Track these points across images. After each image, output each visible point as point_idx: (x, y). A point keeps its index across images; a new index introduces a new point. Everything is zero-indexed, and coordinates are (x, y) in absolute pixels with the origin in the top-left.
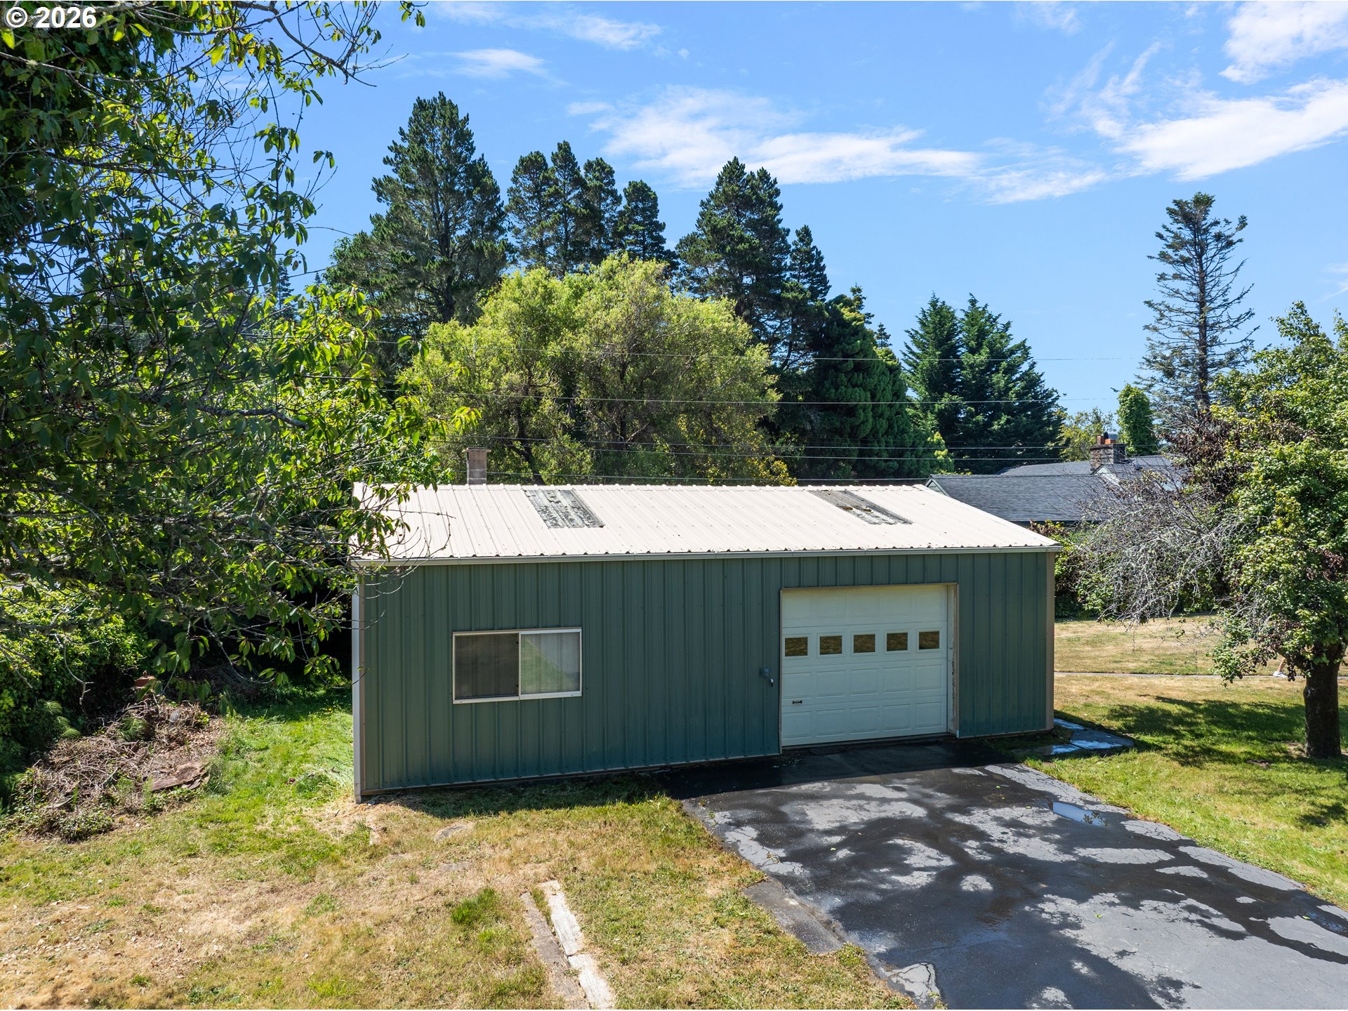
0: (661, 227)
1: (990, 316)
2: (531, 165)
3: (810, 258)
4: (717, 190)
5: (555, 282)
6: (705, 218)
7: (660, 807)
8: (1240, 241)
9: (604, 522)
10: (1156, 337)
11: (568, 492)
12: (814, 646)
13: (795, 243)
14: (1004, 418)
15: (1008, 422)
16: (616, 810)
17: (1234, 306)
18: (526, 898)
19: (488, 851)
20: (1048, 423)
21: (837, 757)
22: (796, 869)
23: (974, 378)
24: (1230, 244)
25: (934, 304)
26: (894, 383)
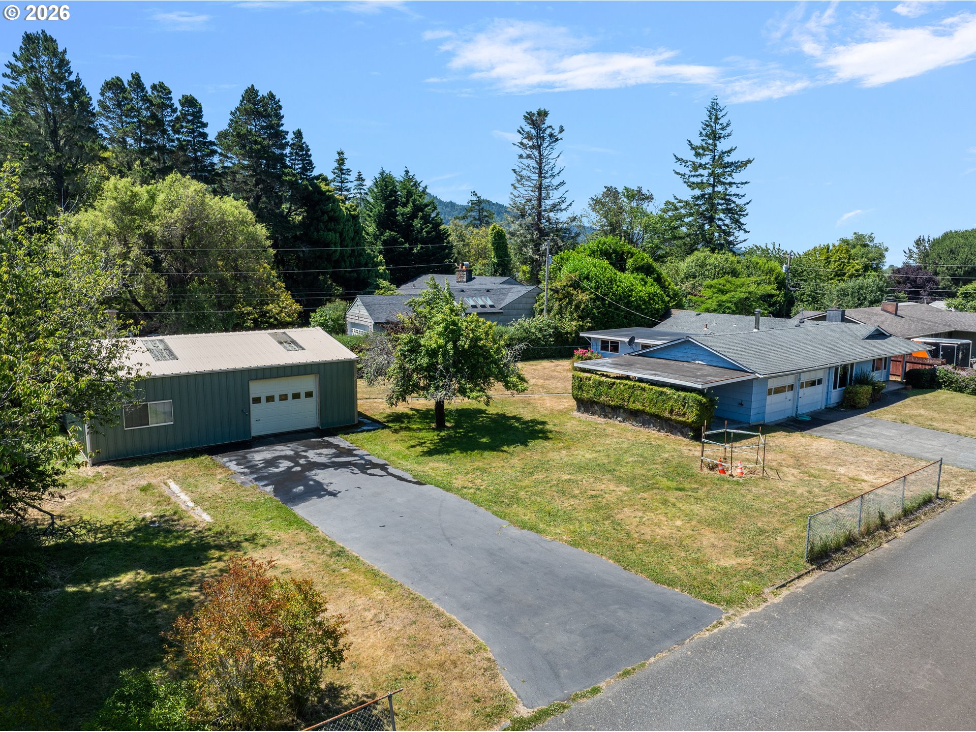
0: (205, 125)
1: (416, 182)
2: (114, 86)
3: (302, 149)
4: (241, 105)
5: (137, 189)
6: (234, 123)
7: (205, 459)
8: (561, 139)
9: (179, 357)
10: (516, 193)
11: (161, 341)
12: (263, 400)
13: (292, 139)
14: (419, 246)
15: (422, 248)
16: (189, 461)
17: (557, 177)
18: (162, 484)
19: (146, 475)
20: (446, 247)
21: (272, 439)
22: (246, 470)
23: (404, 221)
24: (557, 140)
25: (382, 173)
26: (355, 225)
